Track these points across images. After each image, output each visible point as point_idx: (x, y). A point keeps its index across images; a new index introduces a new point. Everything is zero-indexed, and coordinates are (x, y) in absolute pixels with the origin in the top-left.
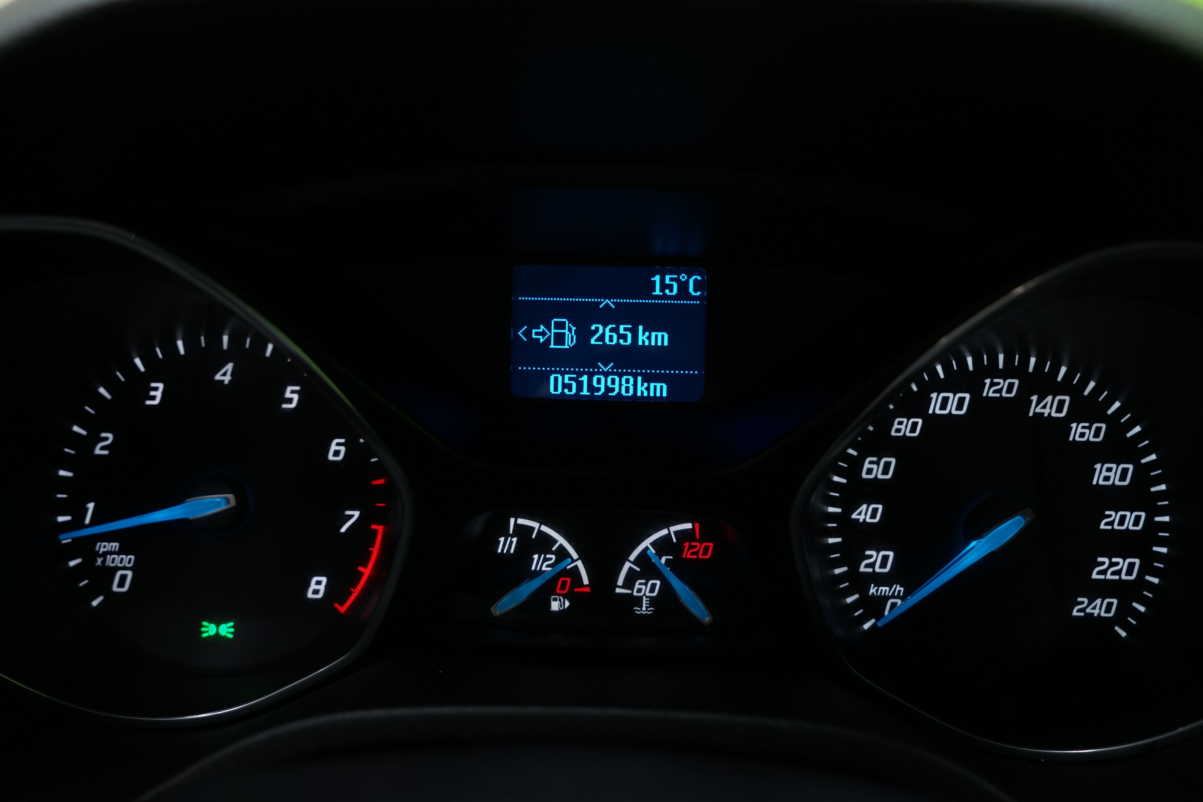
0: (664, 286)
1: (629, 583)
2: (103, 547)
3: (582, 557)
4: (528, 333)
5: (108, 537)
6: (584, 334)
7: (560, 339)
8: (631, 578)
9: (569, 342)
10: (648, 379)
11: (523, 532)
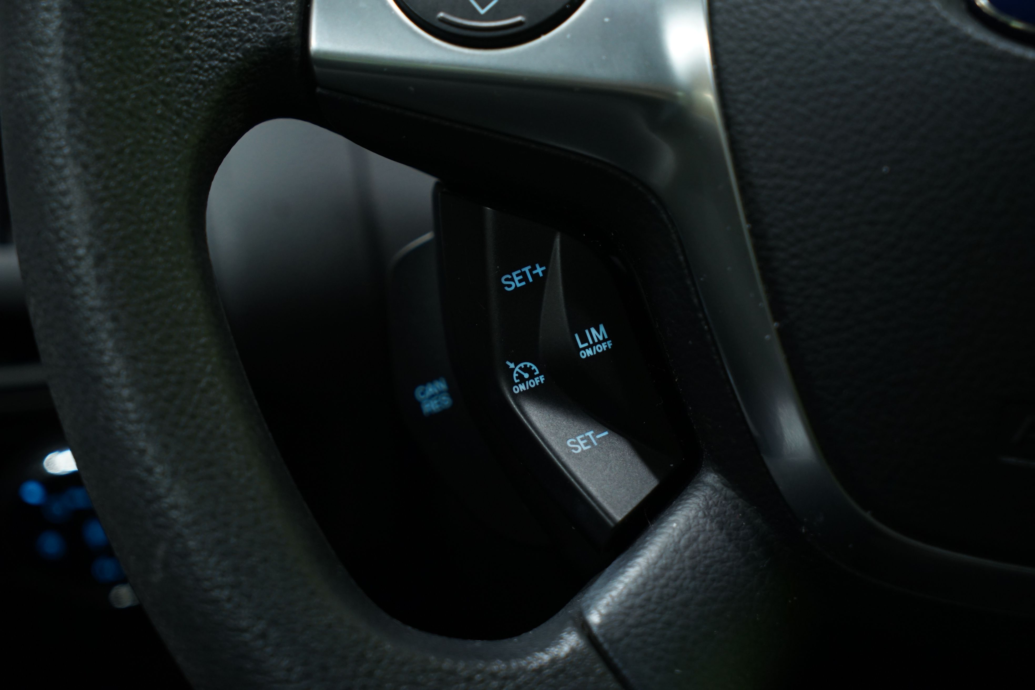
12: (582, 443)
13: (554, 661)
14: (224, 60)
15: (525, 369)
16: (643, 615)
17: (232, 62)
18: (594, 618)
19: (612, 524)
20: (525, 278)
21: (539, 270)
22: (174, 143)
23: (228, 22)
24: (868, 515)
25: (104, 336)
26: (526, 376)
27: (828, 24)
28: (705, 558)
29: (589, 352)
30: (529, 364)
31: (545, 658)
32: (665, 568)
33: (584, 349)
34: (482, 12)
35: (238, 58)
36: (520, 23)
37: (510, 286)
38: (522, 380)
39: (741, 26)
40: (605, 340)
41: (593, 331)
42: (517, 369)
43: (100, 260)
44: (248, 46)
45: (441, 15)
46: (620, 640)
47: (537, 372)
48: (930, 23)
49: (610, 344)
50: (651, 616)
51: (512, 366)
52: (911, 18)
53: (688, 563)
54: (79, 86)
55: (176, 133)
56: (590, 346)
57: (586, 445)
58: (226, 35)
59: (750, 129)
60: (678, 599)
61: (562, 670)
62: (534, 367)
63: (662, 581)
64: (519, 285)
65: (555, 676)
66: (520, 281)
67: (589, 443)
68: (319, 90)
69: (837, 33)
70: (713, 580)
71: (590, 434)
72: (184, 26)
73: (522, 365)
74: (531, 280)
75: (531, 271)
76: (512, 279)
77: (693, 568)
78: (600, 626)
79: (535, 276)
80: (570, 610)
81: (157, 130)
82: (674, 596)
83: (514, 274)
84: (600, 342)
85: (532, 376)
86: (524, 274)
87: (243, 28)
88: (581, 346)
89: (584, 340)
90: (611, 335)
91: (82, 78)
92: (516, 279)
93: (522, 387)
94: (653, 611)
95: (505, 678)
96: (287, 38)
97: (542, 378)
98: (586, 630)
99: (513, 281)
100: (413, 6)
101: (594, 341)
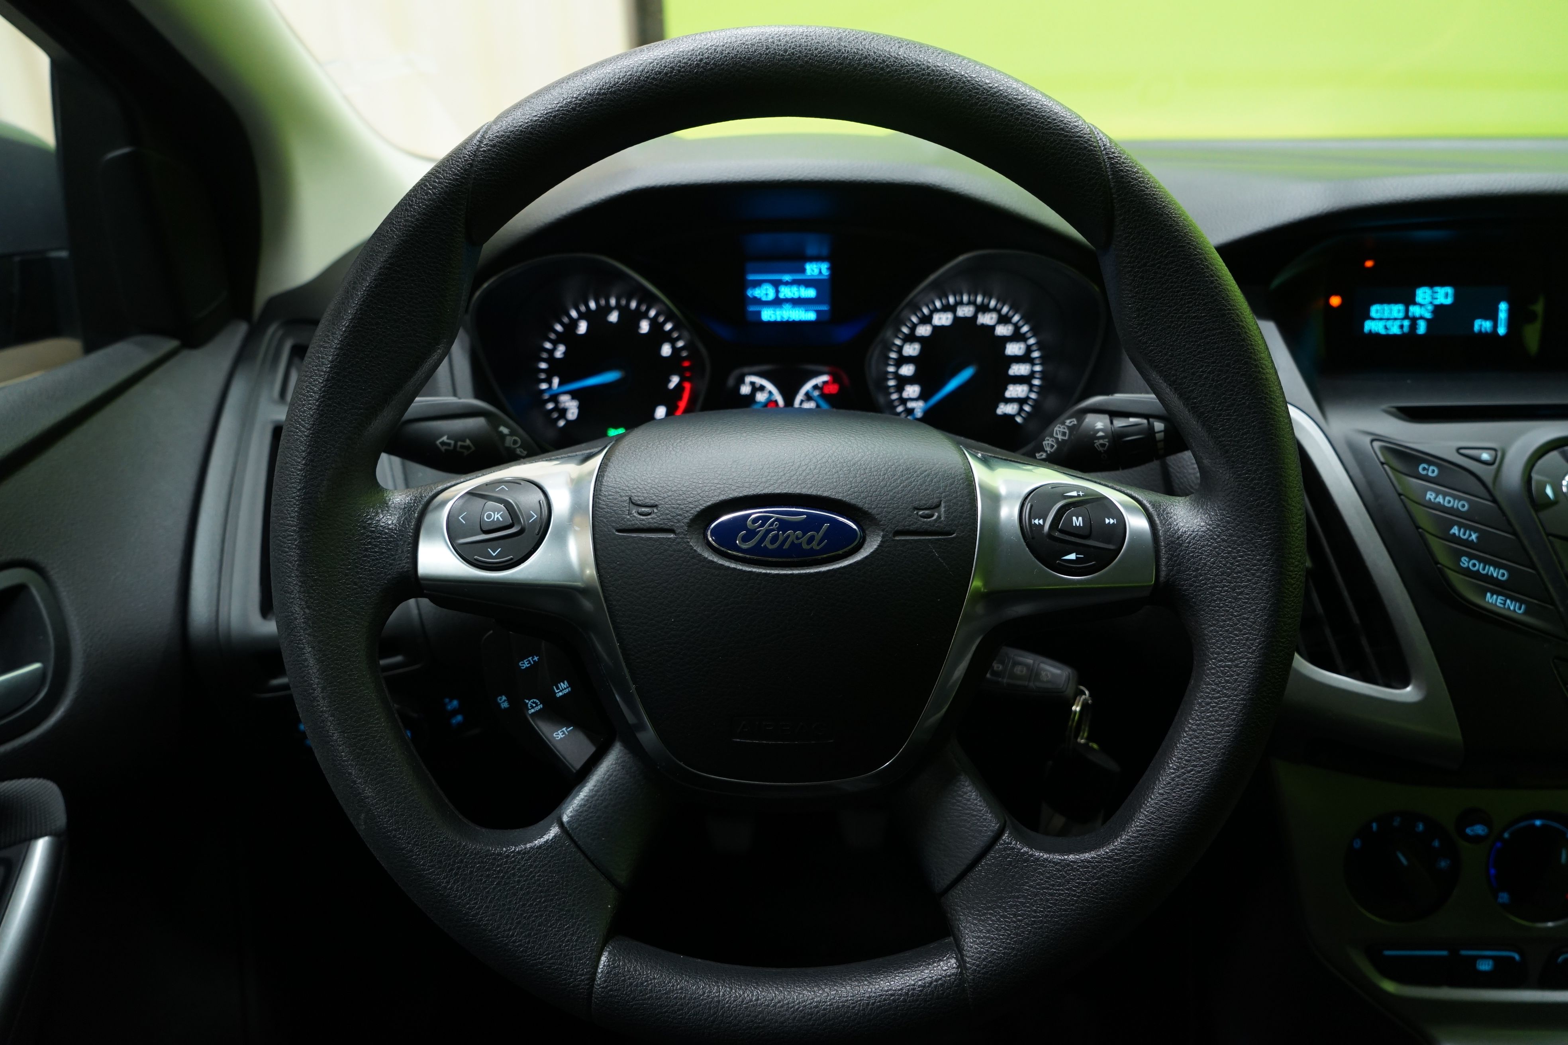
0: (813, 269)
2: (563, 398)
3: (780, 393)
4: (752, 293)
5: (565, 393)
6: (777, 292)
7: (766, 295)
8: (802, 402)
9: (771, 296)
10: (807, 311)
11: (752, 384)
12: (561, 734)
13: (546, 842)
14: (378, 585)
15: (534, 702)
16: (587, 815)
17: (382, 585)
18: (565, 819)
19: (574, 771)
20: (530, 663)
21: (536, 658)
22: (356, 627)
23: (379, 567)
24: (682, 764)
25: (329, 724)
26: (534, 705)
27: (645, 555)
28: (616, 784)
29: (561, 694)
30: (535, 700)
31: (543, 840)
32: (597, 791)
33: (558, 692)
34: (494, 555)
35: (386, 583)
36: (512, 559)
37: (523, 666)
38: (533, 707)
39: (609, 556)
40: (567, 688)
41: (562, 684)
42: (529, 703)
43: (324, 689)
44: (389, 577)
45: (475, 557)
46: (576, 828)
47: (539, 703)
48: (689, 553)
49: (570, 689)
50: (591, 815)
51: (527, 701)
52: (681, 551)
53: (608, 787)
54: (307, 611)
55: (357, 623)
56: (561, 691)
57: (562, 735)
58: (378, 573)
59: (614, 603)
60: (603, 805)
61: (551, 846)
62: (537, 701)
63: (596, 798)
64: (527, 666)
65: (547, 849)
66: (528, 664)
67: (564, 733)
68: (425, 591)
69: (649, 559)
70: (620, 793)
71: (564, 729)
72: (358, 573)
73: (532, 701)
74: (532, 663)
75: (532, 659)
76: (524, 663)
77: (610, 789)
78: (568, 822)
79: (534, 661)
80: (554, 815)
81: (347, 623)
82: (602, 804)
83: (525, 661)
84: (565, 689)
85: (537, 705)
86: (529, 661)
87: (386, 569)
88: (557, 691)
89: (558, 688)
90: (570, 685)
91: (308, 607)
92: (526, 663)
93: (533, 711)
94: (592, 812)
95: (524, 853)
96: (407, 571)
97: (541, 706)
98: (561, 825)
99: (525, 664)
100: (464, 553)
101: (563, 689)
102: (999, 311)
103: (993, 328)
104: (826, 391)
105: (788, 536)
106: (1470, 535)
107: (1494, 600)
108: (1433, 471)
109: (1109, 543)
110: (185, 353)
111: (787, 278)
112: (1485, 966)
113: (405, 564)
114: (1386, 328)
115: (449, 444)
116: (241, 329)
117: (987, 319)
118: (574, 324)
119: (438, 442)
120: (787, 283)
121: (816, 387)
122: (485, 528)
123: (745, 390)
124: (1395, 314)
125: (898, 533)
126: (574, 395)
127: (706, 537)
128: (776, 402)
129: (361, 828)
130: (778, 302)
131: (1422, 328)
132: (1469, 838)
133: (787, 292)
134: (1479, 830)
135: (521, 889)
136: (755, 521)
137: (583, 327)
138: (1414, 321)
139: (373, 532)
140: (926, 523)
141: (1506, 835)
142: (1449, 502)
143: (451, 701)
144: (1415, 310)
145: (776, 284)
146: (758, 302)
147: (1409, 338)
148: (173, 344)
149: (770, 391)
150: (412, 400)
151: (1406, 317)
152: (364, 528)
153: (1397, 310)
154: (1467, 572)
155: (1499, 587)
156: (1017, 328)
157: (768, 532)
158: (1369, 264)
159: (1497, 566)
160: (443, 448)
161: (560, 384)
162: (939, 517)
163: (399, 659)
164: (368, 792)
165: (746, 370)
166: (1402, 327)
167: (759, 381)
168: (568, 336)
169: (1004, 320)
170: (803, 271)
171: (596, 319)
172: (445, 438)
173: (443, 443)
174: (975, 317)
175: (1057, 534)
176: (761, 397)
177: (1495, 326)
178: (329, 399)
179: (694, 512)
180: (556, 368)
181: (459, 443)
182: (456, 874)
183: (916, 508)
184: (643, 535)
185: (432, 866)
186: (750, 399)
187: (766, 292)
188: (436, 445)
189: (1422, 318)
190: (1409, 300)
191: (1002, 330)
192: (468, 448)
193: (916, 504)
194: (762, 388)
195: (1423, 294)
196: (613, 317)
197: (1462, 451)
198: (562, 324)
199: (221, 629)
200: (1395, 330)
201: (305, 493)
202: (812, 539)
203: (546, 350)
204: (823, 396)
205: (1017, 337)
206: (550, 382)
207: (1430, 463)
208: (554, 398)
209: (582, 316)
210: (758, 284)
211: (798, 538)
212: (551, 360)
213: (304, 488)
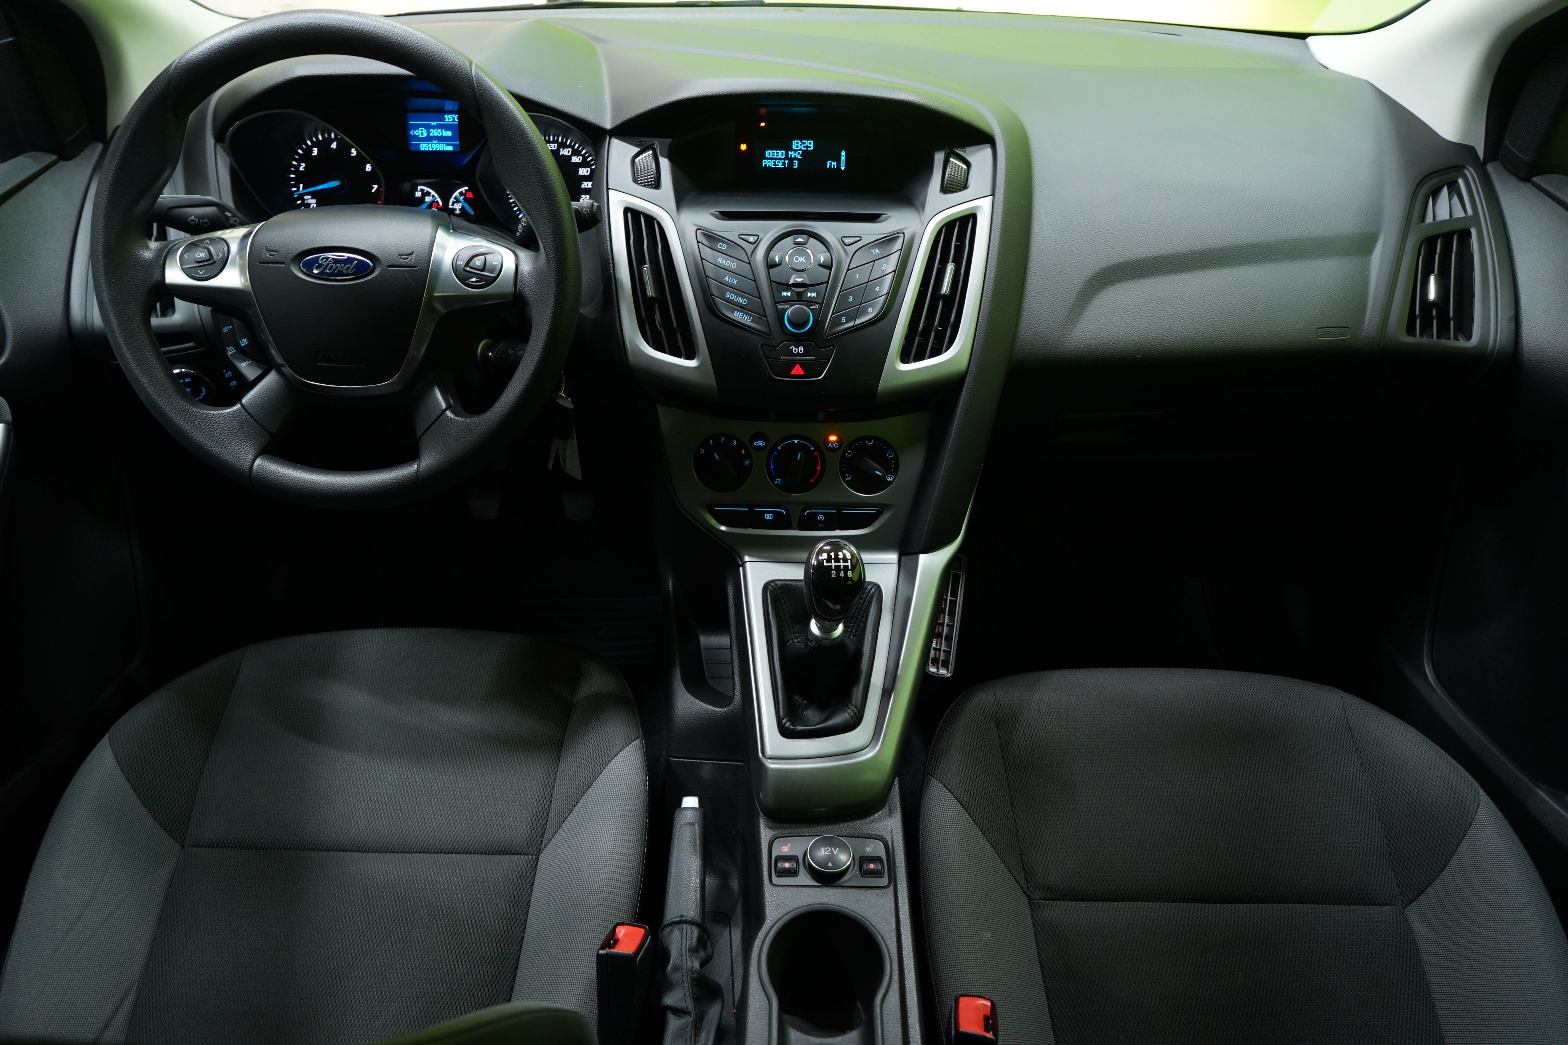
0: (449, 119)
1: (453, 204)
2: (306, 197)
3: (440, 197)
4: (413, 132)
5: (308, 194)
6: (428, 133)
7: (422, 134)
8: (453, 203)
9: (425, 135)
10: (447, 145)
11: (422, 190)
12: (244, 364)
13: (233, 410)
14: (146, 287)
16: (255, 402)
17: (149, 288)
18: (244, 403)
19: (251, 381)
21: (231, 327)
23: (146, 278)
27: (271, 274)
28: (272, 388)
29: (244, 345)
30: (231, 348)
32: (262, 391)
33: (242, 344)
34: (201, 273)
36: (210, 276)
38: (230, 351)
40: (247, 342)
41: (244, 340)
42: (229, 349)
43: (120, 333)
44: (159, 287)
45: (191, 274)
46: (250, 407)
47: (233, 349)
58: (145, 281)
59: (260, 299)
60: (265, 397)
61: (236, 414)
63: (260, 395)
64: (227, 330)
65: (234, 415)
67: (246, 364)
68: (171, 291)
69: (274, 277)
71: (246, 362)
77: (269, 391)
80: (238, 400)
87: (149, 279)
89: (242, 342)
90: (248, 340)
93: (230, 353)
94: (259, 400)
95: (222, 416)
96: (160, 281)
97: (235, 351)
98: (242, 405)
99: (225, 330)
100: (188, 272)
101: (244, 342)
102: (573, 147)
103: (569, 158)
104: (468, 196)
105: (337, 267)
106: (734, 281)
107: (738, 316)
108: (724, 247)
109: (492, 273)
110: (61, 163)
111: (434, 123)
112: (769, 517)
113: (157, 277)
114: (775, 164)
115: (195, 221)
116: (100, 147)
117: (565, 152)
118: (309, 150)
119: (189, 219)
120: (434, 127)
121: (461, 194)
122: (197, 261)
123: (418, 194)
124: (780, 156)
125: (389, 266)
126: (314, 195)
127: (300, 267)
128: (437, 202)
129: (143, 398)
130: (429, 139)
131: (796, 165)
132: (754, 447)
133: (435, 133)
134: (761, 443)
135: (219, 428)
136: (323, 259)
137: (315, 152)
138: (791, 160)
139: (142, 261)
140: (404, 262)
141: (779, 448)
142: (728, 263)
143: (227, 372)
144: (792, 154)
145: (428, 127)
146: (416, 138)
147: (788, 171)
148: (54, 157)
149: (433, 196)
150: (158, 197)
151: (787, 158)
152: (137, 259)
153: (781, 154)
154: (728, 301)
155: (742, 308)
156: (584, 158)
157: (328, 264)
158: (763, 124)
159: (743, 297)
160: (192, 223)
161: (304, 189)
162: (411, 259)
163: (191, 344)
164: (144, 381)
165: (419, 181)
166: (784, 164)
167: (426, 189)
168: (307, 157)
169: (576, 153)
170: (444, 119)
171: (323, 146)
172: (193, 218)
173: (192, 220)
174: (558, 151)
175: (468, 269)
176: (428, 199)
177: (839, 165)
178: (113, 194)
179: (294, 254)
180: (301, 178)
181: (201, 220)
182: (187, 420)
183: (400, 255)
184: (270, 265)
185: (176, 416)
186: (421, 200)
187: (421, 132)
188: (188, 221)
189: (795, 158)
190: (789, 148)
191: (575, 159)
192: (206, 223)
193: (400, 253)
194: (428, 194)
195: (796, 144)
196: (334, 146)
197: (741, 236)
198: (302, 149)
199: (88, 324)
200: (780, 166)
201: (104, 240)
202: (348, 268)
203: (294, 166)
204: (466, 200)
205: (584, 164)
206: (298, 188)
207: (723, 242)
208: (301, 197)
209: (314, 145)
210: (417, 127)
211: (342, 268)
212: (297, 172)
213: (103, 238)
